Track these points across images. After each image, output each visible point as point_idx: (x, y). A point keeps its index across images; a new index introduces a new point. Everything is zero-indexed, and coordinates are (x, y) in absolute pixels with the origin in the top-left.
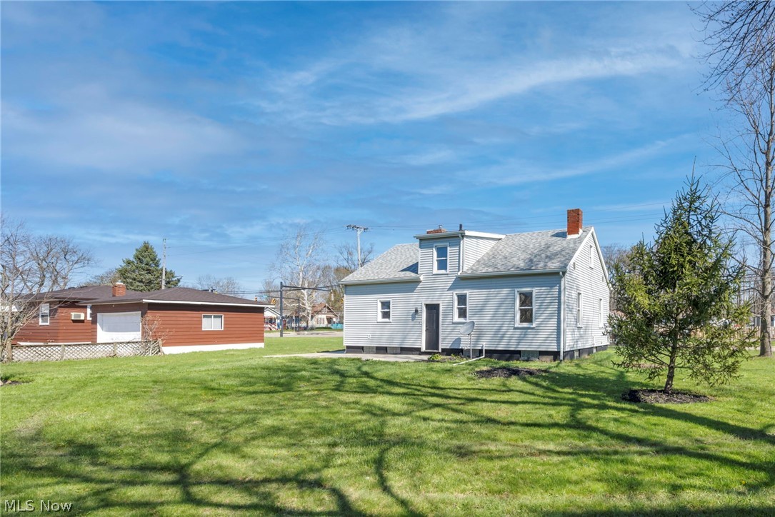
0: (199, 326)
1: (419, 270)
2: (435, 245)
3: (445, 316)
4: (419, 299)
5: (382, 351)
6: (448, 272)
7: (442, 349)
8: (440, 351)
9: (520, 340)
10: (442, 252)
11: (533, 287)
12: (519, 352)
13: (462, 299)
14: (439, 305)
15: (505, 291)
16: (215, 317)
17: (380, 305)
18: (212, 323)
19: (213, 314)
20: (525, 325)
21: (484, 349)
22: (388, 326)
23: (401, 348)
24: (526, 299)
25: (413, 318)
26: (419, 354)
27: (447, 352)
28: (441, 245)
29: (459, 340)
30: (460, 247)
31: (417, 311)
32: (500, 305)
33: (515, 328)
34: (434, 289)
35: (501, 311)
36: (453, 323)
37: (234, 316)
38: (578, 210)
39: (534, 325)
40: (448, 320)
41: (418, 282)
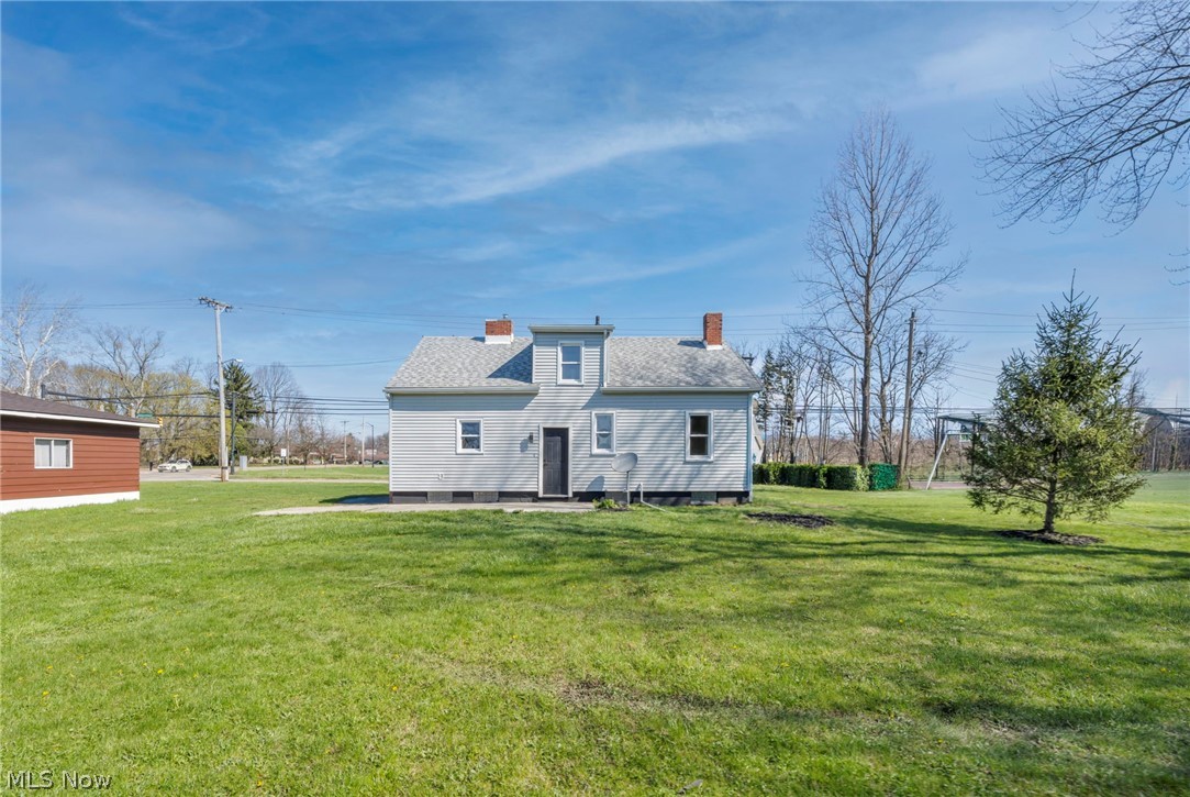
0: (27, 460)
1: (534, 378)
2: (560, 342)
3: (578, 446)
4: (533, 419)
5: (465, 498)
6: (583, 383)
7: (574, 493)
8: (570, 495)
9: (691, 478)
10: (572, 354)
11: (709, 409)
12: (688, 494)
13: (605, 423)
14: (567, 429)
15: (669, 413)
16: (57, 443)
17: (460, 427)
18: (51, 456)
19: (52, 437)
20: (697, 458)
21: (642, 490)
22: (476, 460)
23: (500, 493)
24: (700, 424)
25: (524, 447)
26: (534, 501)
27: (583, 497)
28: (569, 342)
29: (601, 479)
30: (602, 349)
31: (531, 438)
32: (662, 431)
33: (686, 463)
34: (555, 407)
35: (664, 440)
36: (592, 456)
37: (90, 442)
38: (721, 314)
39: (712, 459)
40: (584, 451)
41: (533, 394)
